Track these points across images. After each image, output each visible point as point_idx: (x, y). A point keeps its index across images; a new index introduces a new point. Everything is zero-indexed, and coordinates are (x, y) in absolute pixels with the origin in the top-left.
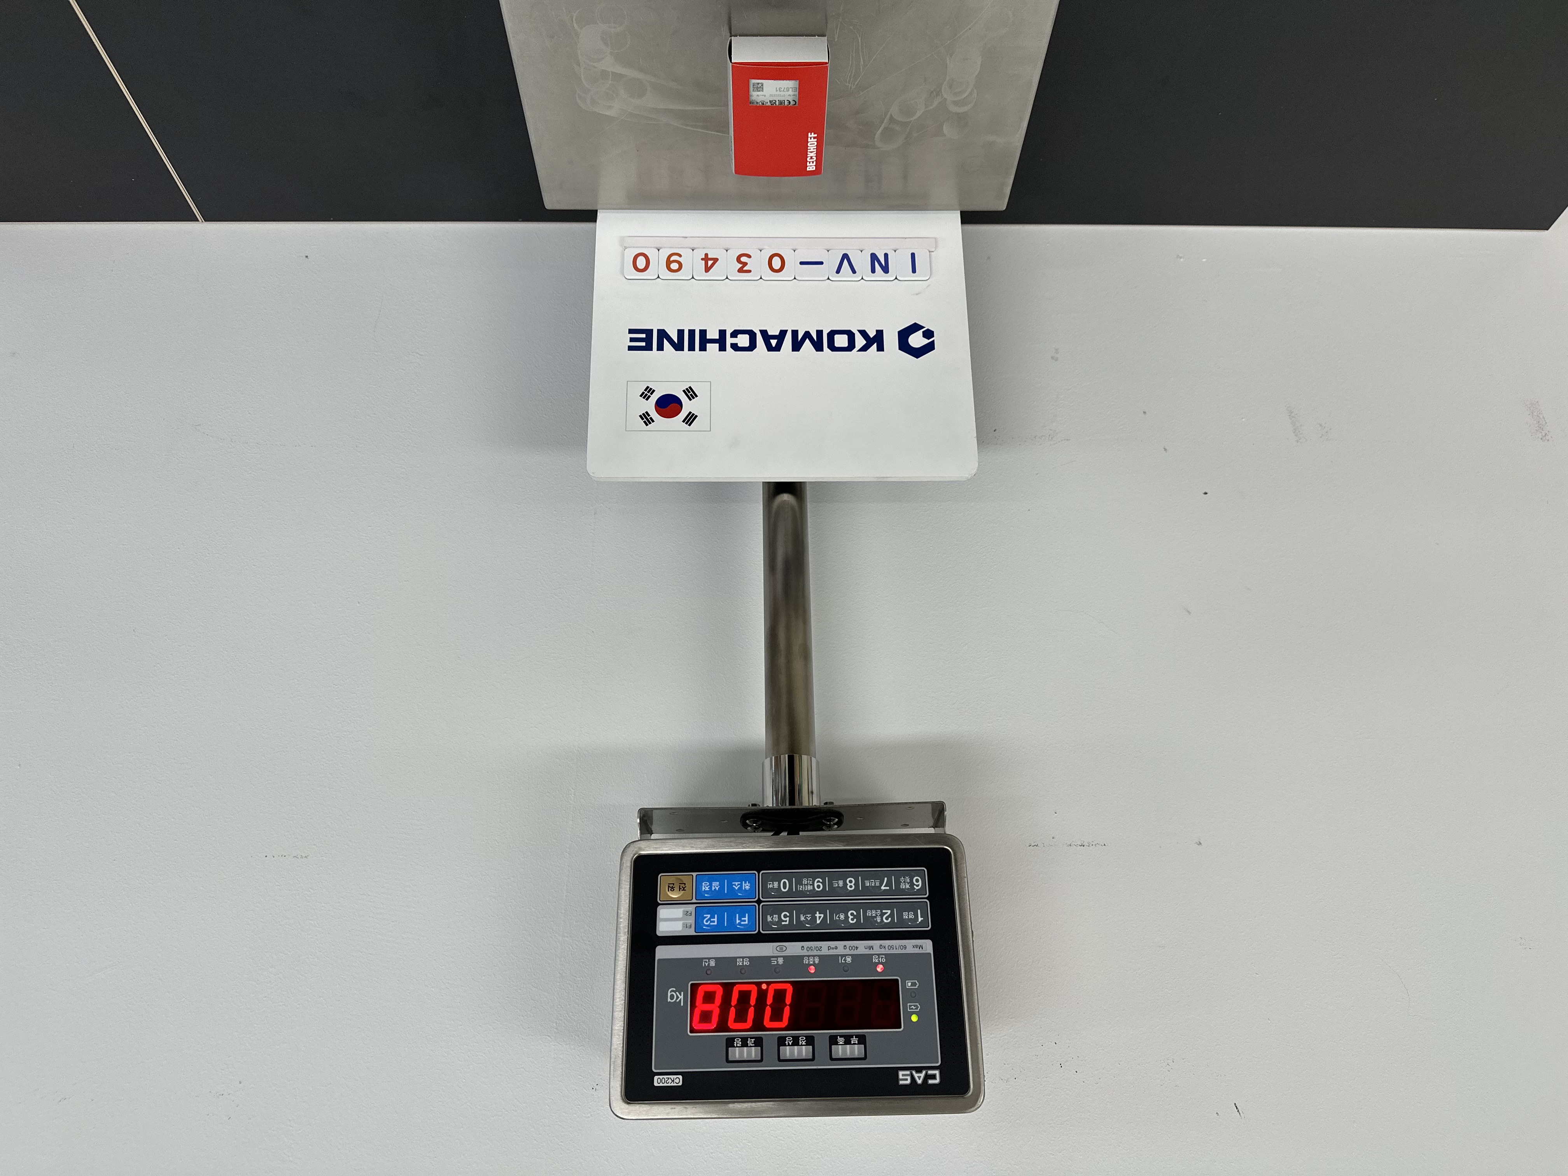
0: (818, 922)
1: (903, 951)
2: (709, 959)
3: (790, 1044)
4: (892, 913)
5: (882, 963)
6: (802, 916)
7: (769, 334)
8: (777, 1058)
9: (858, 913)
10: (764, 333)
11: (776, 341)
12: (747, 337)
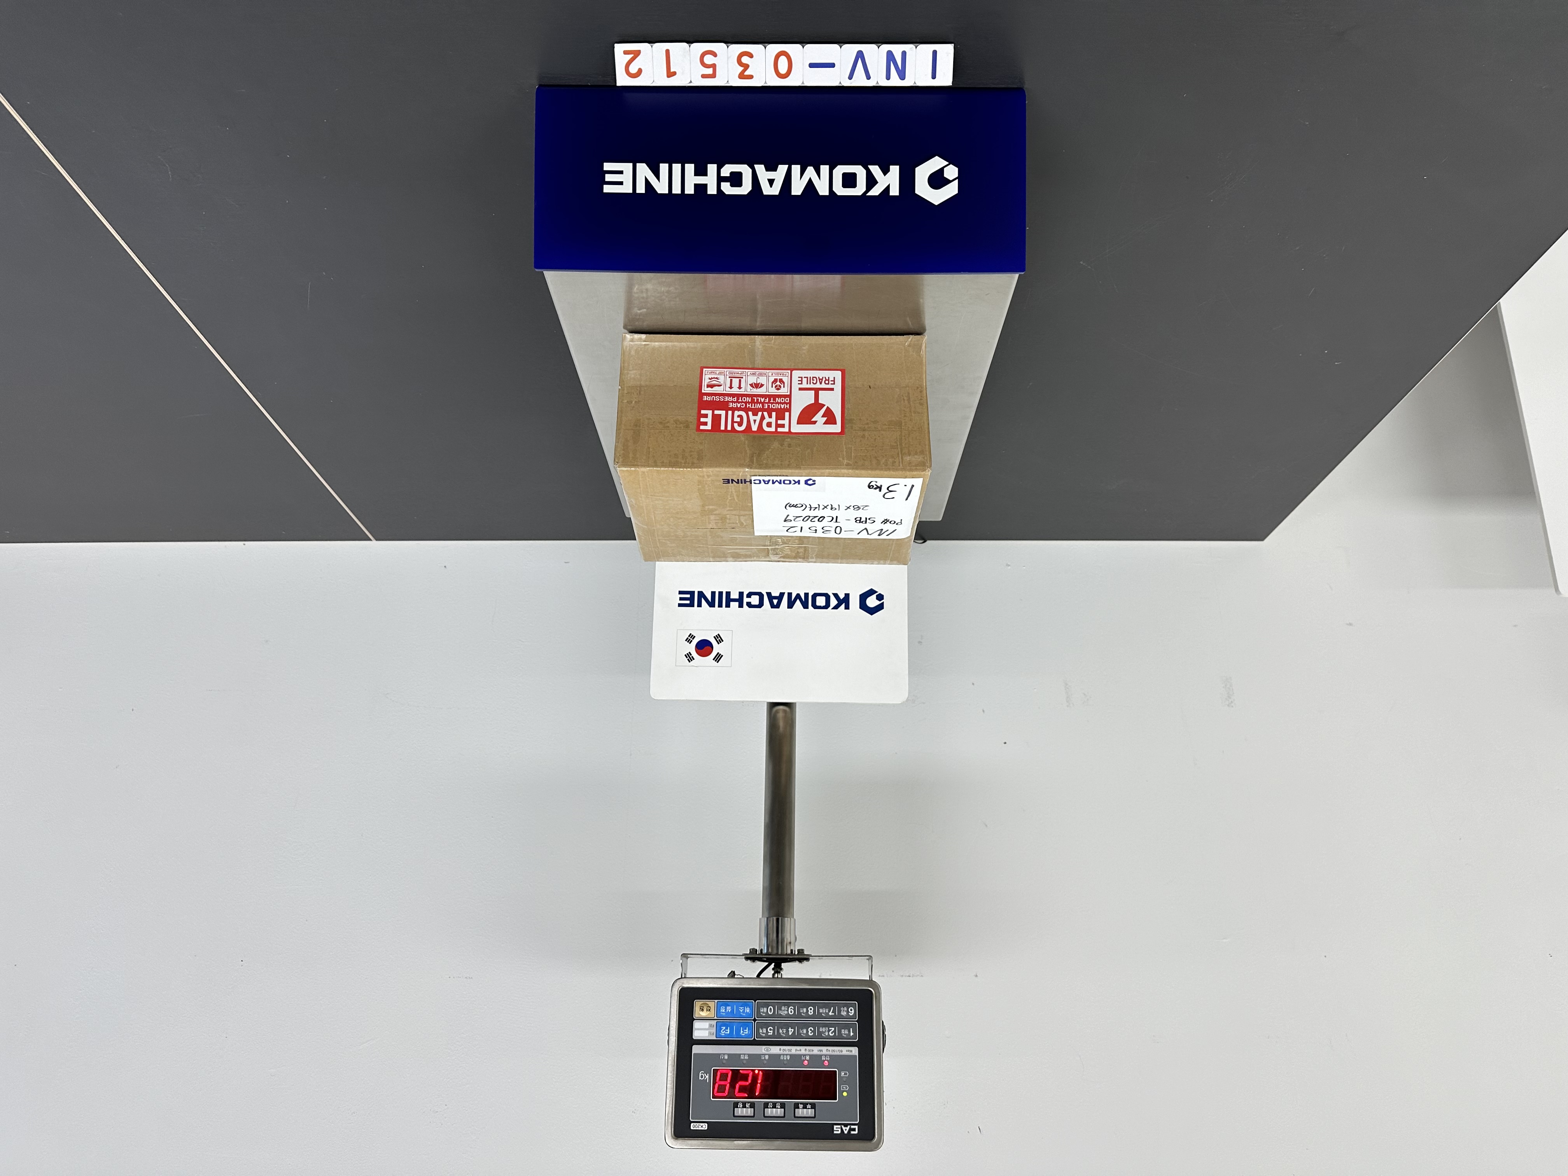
0: (790, 1034)
1: (841, 1054)
2: (724, 1054)
3: (771, 1107)
4: (835, 1029)
5: (827, 1060)
6: (780, 1029)
7: (773, 595)
8: (763, 1114)
9: (815, 1029)
10: (769, 594)
11: (777, 600)
12: (757, 597)
